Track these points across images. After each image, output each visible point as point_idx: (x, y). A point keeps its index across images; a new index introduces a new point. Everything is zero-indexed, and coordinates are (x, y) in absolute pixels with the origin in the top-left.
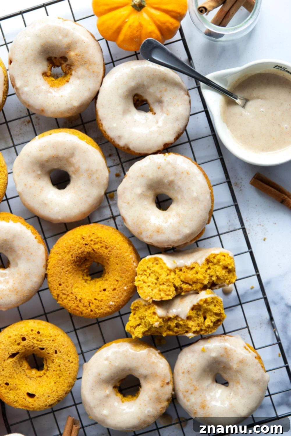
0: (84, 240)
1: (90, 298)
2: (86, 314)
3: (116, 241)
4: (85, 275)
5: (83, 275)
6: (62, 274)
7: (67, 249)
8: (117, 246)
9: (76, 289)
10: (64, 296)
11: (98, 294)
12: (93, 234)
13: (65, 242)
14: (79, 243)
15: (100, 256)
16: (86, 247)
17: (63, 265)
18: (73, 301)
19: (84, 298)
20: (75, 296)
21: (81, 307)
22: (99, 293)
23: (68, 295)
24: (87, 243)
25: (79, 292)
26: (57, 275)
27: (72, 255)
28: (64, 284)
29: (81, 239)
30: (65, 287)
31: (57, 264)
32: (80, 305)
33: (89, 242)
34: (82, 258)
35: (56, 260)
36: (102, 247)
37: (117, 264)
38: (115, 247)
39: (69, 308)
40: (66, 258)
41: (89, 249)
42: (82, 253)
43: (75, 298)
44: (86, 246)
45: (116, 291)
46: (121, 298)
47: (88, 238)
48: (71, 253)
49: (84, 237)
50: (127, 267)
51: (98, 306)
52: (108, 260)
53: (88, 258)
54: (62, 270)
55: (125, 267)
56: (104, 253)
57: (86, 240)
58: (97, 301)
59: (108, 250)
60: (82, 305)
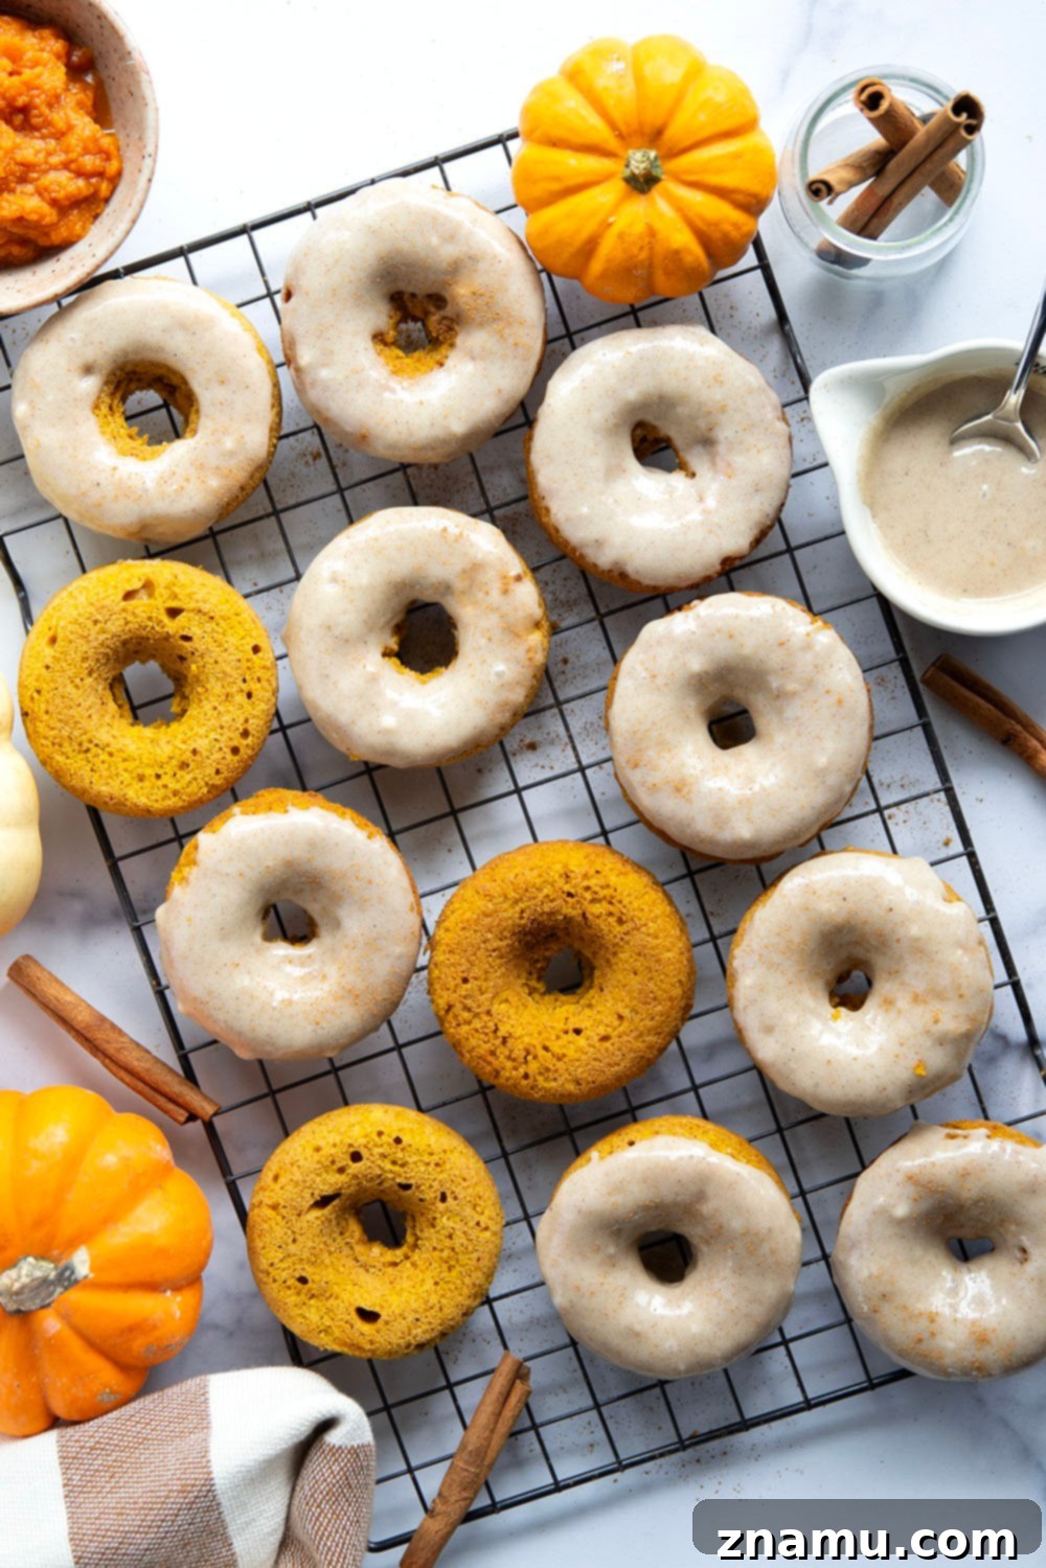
0: (567, 882)
1: (534, 1042)
2: (508, 1079)
3: (651, 911)
4: (535, 976)
5: (530, 973)
6: (479, 953)
7: (515, 890)
8: (651, 924)
9: (504, 1006)
10: (466, 1015)
11: (558, 1037)
12: (598, 872)
13: (516, 871)
14: (553, 886)
15: (597, 940)
16: (566, 902)
17: (490, 931)
18: (486, 1034)
19: (517, 1035)
20: (496, 1025)
21: (502, 1058)
22: (562, 1034)
23: (477, 1015)
24: (573, 891)
25: (509, 1017)
26: (465, 951)
27: (522, 911)
28: (476, 982)
29: (561, 876)
30: (477, 993)
31: (477, 921)
32: (502, 1052)
33: (580, 891)
34: (545, 926)
35: (477, 912)
36: (611, 914)
37: (635, 973)
38: (645, 925)
39: (469, 1052)
40: (505, 915)
41: (573, 908)
42: (551, 914)
43: (493, 1028)
44: (569, 899)
45: (607, 1044)
46: (616, 1068)
47: (579, 880)
48: (522, 905)
49: (572, 875)
50: (660, 989)
51: (548, 1070)
52: (615, 954)
53: (560, 934)
54: (484, 942)
55: (655, 989)
56: (610, 931)
57: (574, 882)
58: (549, 1055)
59: (625, 928)
60: (507, 1053)
